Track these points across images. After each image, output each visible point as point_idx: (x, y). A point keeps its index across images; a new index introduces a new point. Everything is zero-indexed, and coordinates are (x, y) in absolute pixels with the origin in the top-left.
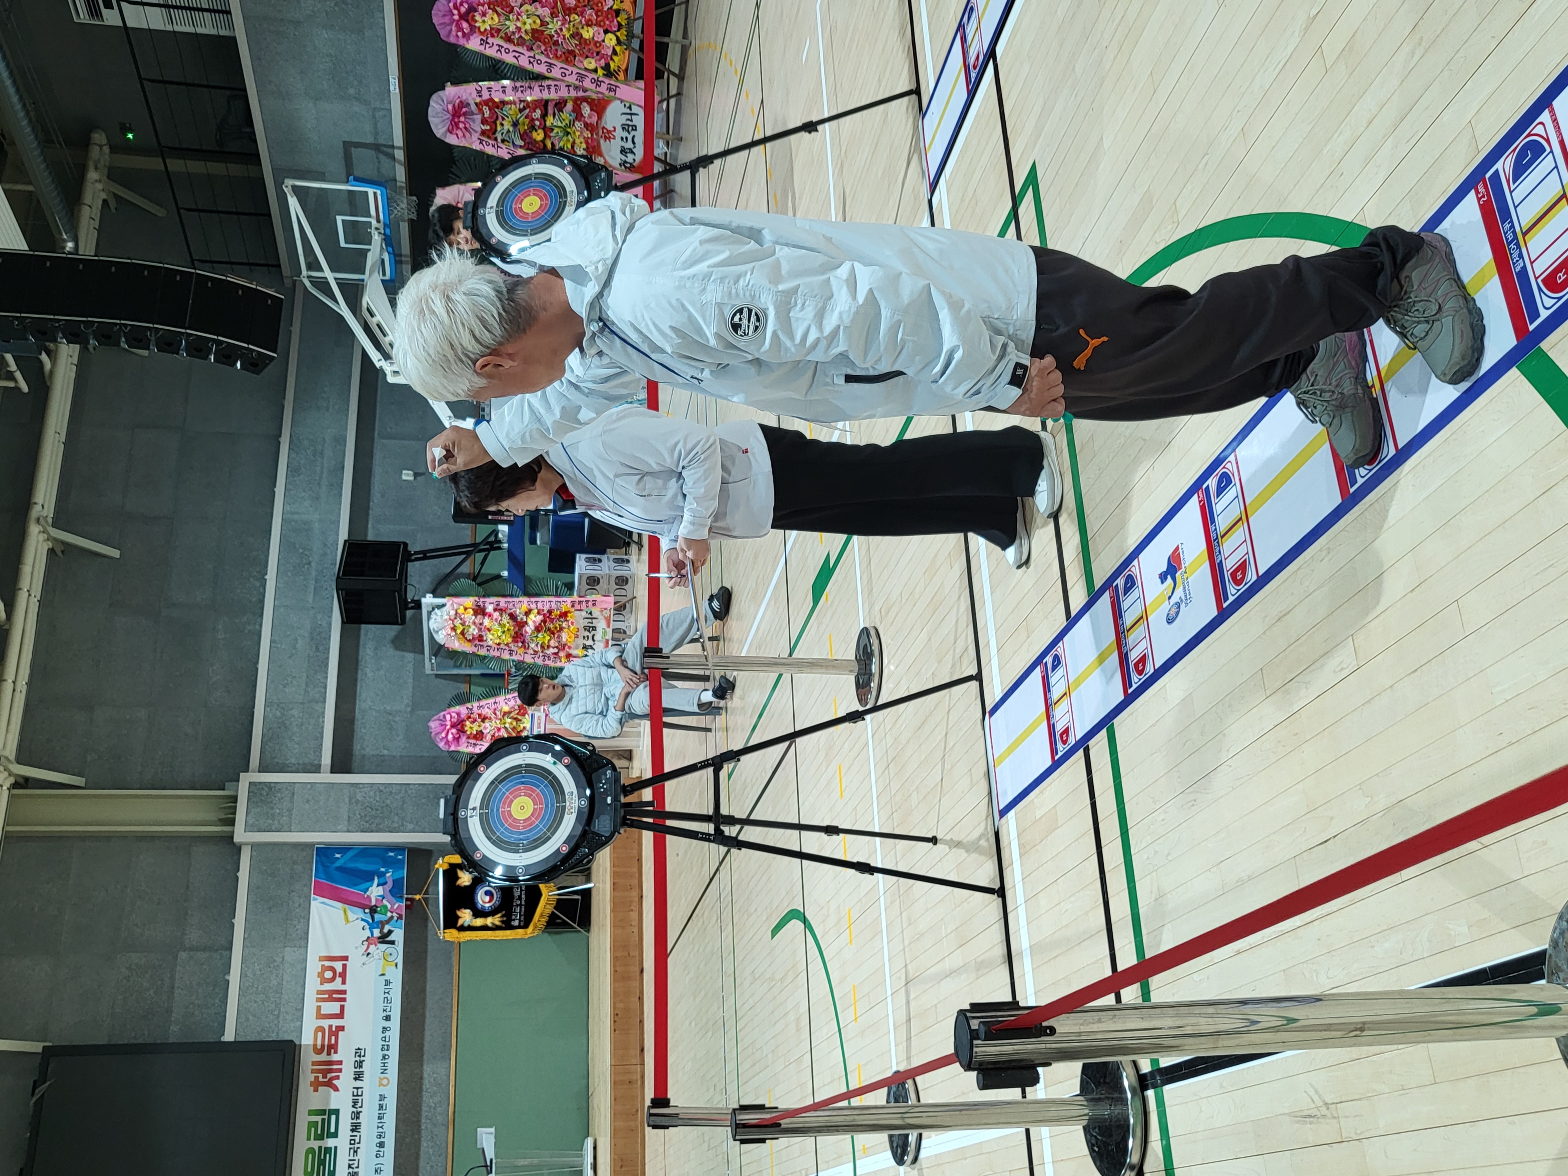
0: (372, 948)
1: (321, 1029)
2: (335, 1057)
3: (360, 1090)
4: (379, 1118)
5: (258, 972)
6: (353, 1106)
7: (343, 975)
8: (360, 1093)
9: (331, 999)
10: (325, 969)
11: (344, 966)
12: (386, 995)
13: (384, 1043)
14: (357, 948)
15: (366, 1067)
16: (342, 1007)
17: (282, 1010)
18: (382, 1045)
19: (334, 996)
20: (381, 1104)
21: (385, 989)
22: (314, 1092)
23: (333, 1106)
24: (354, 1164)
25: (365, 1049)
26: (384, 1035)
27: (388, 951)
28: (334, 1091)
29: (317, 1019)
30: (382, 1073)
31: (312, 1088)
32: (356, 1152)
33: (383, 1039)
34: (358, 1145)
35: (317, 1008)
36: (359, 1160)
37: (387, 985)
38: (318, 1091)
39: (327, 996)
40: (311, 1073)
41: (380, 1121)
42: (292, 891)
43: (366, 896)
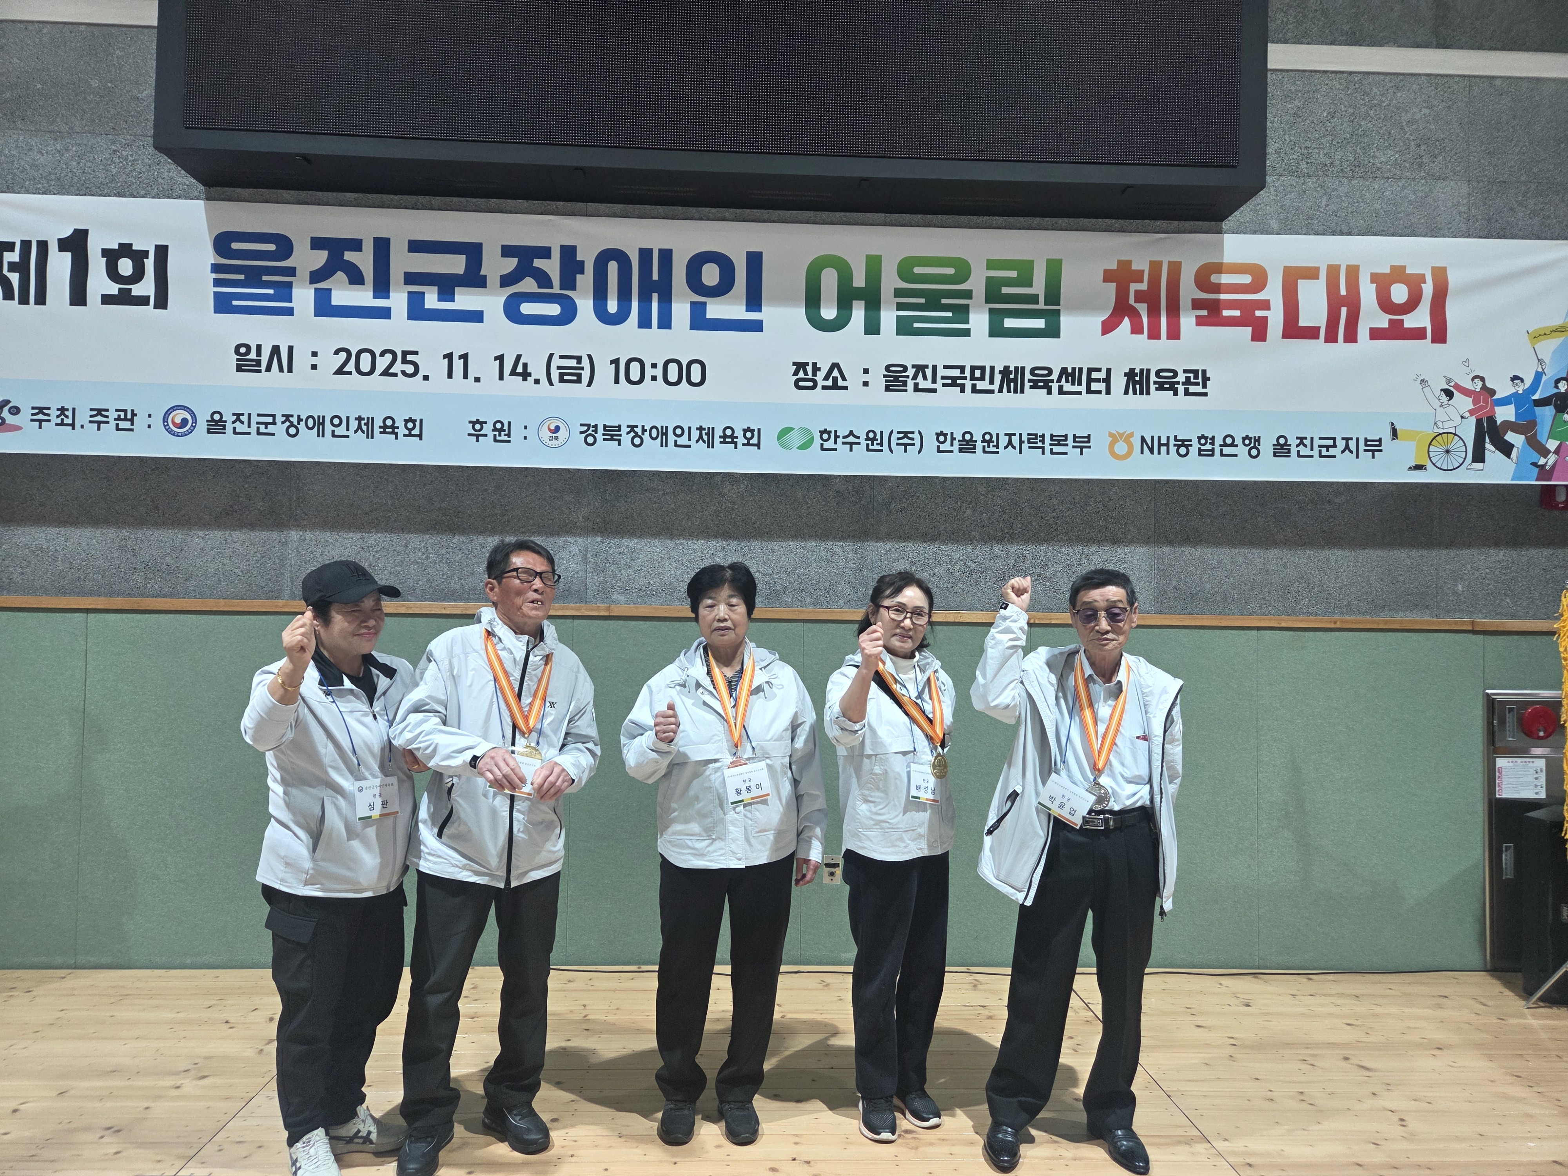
1: (1260, 281)
2: (1187, 321)
3: (1102, 386)
4: (1033, 437)
5: (1405, 118)
6: (1064, 371)
7: (1396, 332)
8: (1094, 386)
9: (1334, 303)
10: (1415, 285)
11: (1418, 334)
12: (1341, 444)
13: (1219, 441)
14: (1466, 363)
15: (1159, 398)
16: (1311, 333)
17: (1311, 183)
18: (1213, 437)
19: (1344, 310)
20: (1066, 440)
21: (1358, 439)
22: (1106, 271)
23: (1066, 321)
24: (925, 378)
25: (1205, 394)
26: (1239, 441)
27: (1456, 444)
28: (1103, 322)
29: (1286, 269)
30: (1143, 439)
31: (1114, 267)
32: (954, 384)
33: (1229, 441)
34: (968, 388)
35: (1319, 268)
36: (934, 391)
37: (1366, 445)
38: (1104, 281)
39: (1343, 292)
40: (1152, 263)
41: (1025, 438)
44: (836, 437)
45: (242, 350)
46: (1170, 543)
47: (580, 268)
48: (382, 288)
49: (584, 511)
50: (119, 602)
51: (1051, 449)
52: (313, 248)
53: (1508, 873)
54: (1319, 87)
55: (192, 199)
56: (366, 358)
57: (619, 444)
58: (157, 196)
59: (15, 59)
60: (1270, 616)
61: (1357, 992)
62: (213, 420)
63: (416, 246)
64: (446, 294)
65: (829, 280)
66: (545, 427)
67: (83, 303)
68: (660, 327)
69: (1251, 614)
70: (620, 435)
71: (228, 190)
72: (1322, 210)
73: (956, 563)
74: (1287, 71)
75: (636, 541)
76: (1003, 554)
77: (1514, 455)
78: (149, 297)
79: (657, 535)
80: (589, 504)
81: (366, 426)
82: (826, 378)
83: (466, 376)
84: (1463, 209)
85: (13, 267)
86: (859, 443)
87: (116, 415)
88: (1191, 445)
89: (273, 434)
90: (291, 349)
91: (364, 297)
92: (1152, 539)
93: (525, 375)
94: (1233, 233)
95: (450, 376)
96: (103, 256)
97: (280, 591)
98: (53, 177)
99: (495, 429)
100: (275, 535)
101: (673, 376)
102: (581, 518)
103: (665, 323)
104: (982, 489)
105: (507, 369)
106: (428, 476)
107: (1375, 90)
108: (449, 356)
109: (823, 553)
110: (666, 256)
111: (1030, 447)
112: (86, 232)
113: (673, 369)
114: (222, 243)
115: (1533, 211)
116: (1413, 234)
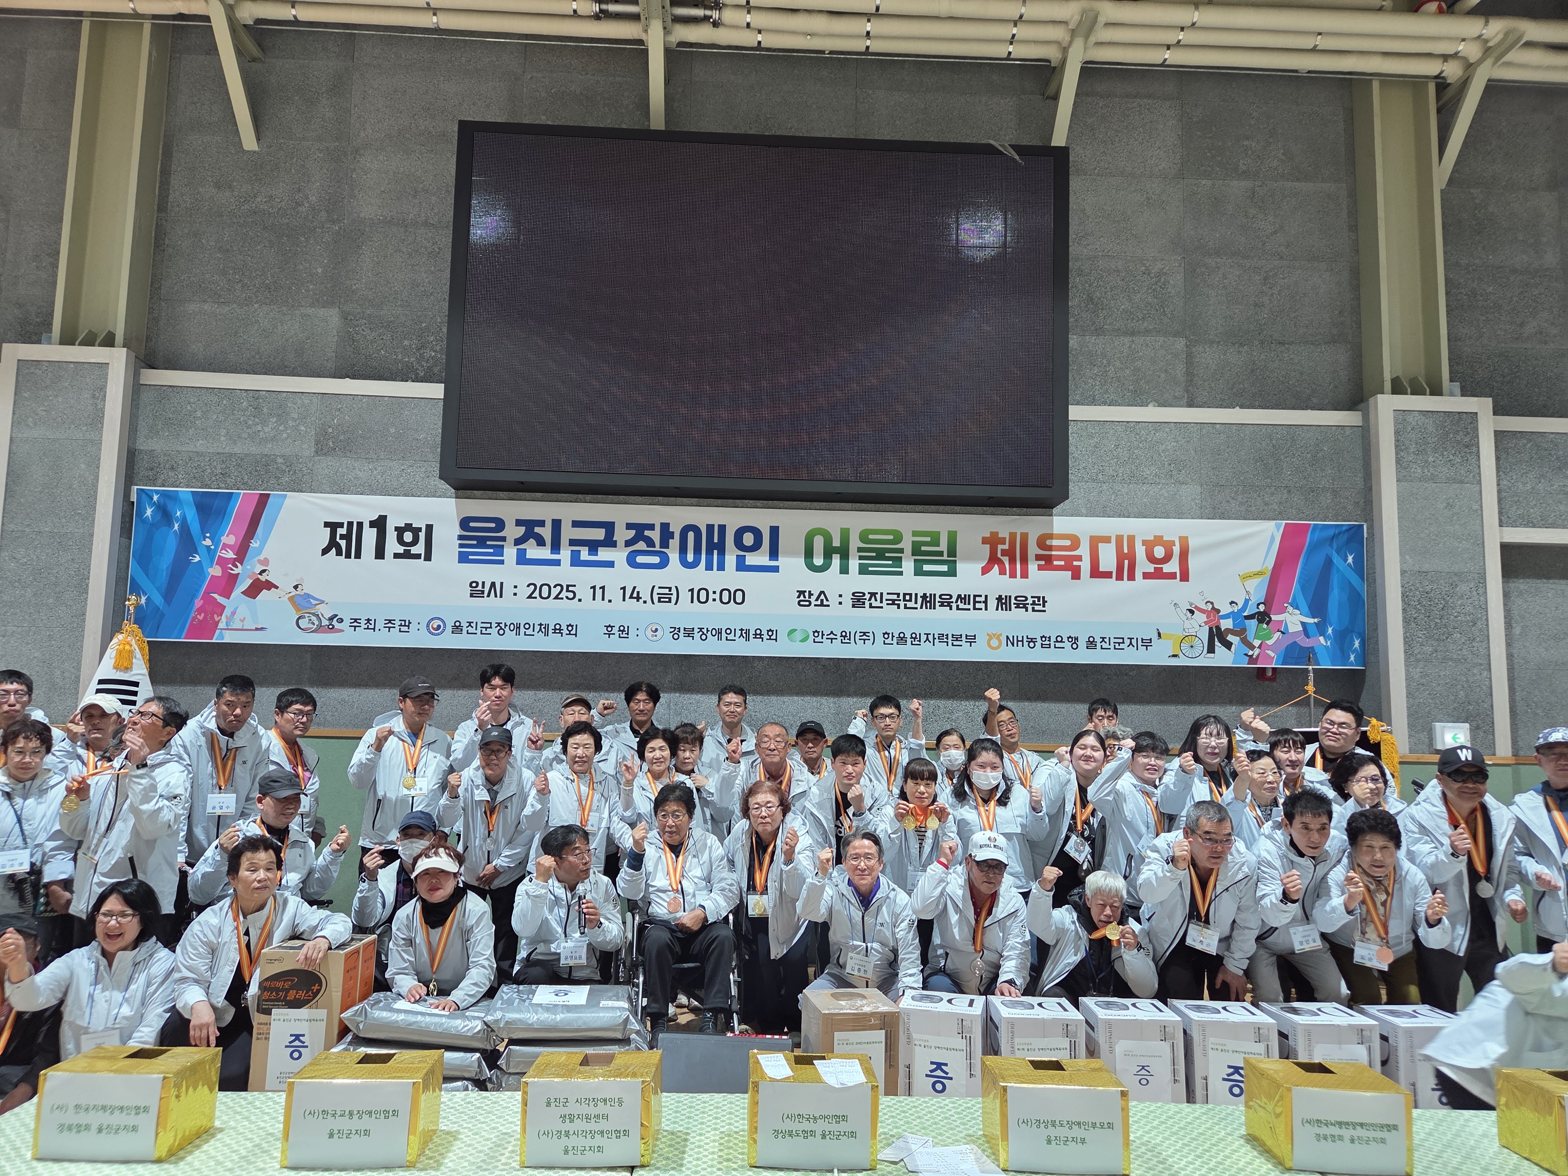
0: (1200, 618)
1: (1076, 543)
2: (1033, 567)
3: (982, 606)
4: (941, 636)
5: (1161, 448)
6: (959, 596)
7: (1158, 574)
8: (978, 606)
9: (1121, 557)
10: (1169, 546)
11: (1172, 576)
12: (1127, 642)
13: (1053, 639)
15: (1017, 613)
16: (1108, 575)
17: (1104, 487)
18: (1050, 637)
19: (1126, 562)
20: (961, 638)
21: (1137, 638)
22: (983, 538)
23: (959, 566)
24: (876, 600)
25: (1044, 611)
26: (1065, 639)
27: (1197, 642)
28: (982, 567)
29: (1091, 537)
30: (1008, 638)
31: (988, 535)
32: (893, 604)
33: (1059, 639)
34: (902, 606)
35: (1109, 537)
36: (882, 607)
37: (1142, 642)
38: (983, 543)
39: (1126, 551)
40: (1010, 533)
41: (936, 636)
42: (1289, 491)
43: (1286, 605)
44: (823, 635)
45: (473, 584)
46: (1029, 699)
47: (671, 535)
48: (556, 547)
51: (953, 643)
52: (516, 525)
55: (448, 498)
56: (545, 589)
57: (693, 639)
58: (427, 496)
59: (347, 417)
62: (455, 626)
63: (576, 524)
64: (593, 551)
65: (819, 543)
66: (649, 629)
67: (383, 557)
68: (718, 569)
70: (694, 634)
71: (469, 493)
72: (1112, 503)
77: (1233, 648)
78: (420, 554)
80: (673, 674)
81: (544, 629)
82: (817, 600)
83: (603, 599)
84: (1197, 502)
85: (342, 537)
86: (837, 639)
87: (399, 623)
88: (1037, 642)
89: (490, 634)
90: (502, 584)
91: (545, 553)
92: (1019, 697)
93: (638, 598)
94: (1060, 516)
95: (594, 599)
96: (395, 531)
98: (367, 485)
99: (620, 630)
101: (725, 598)
103: (721, 567)
104: (912, 666)
105: (628, 595)
107: (1143, 432)
108: (594, 588)
110: (722, 528)
111: (939, 642)
112: (386, 516)
113: (726, 593)
114: (465, 523)
115: (1241, 503)
116: (1168, 517)
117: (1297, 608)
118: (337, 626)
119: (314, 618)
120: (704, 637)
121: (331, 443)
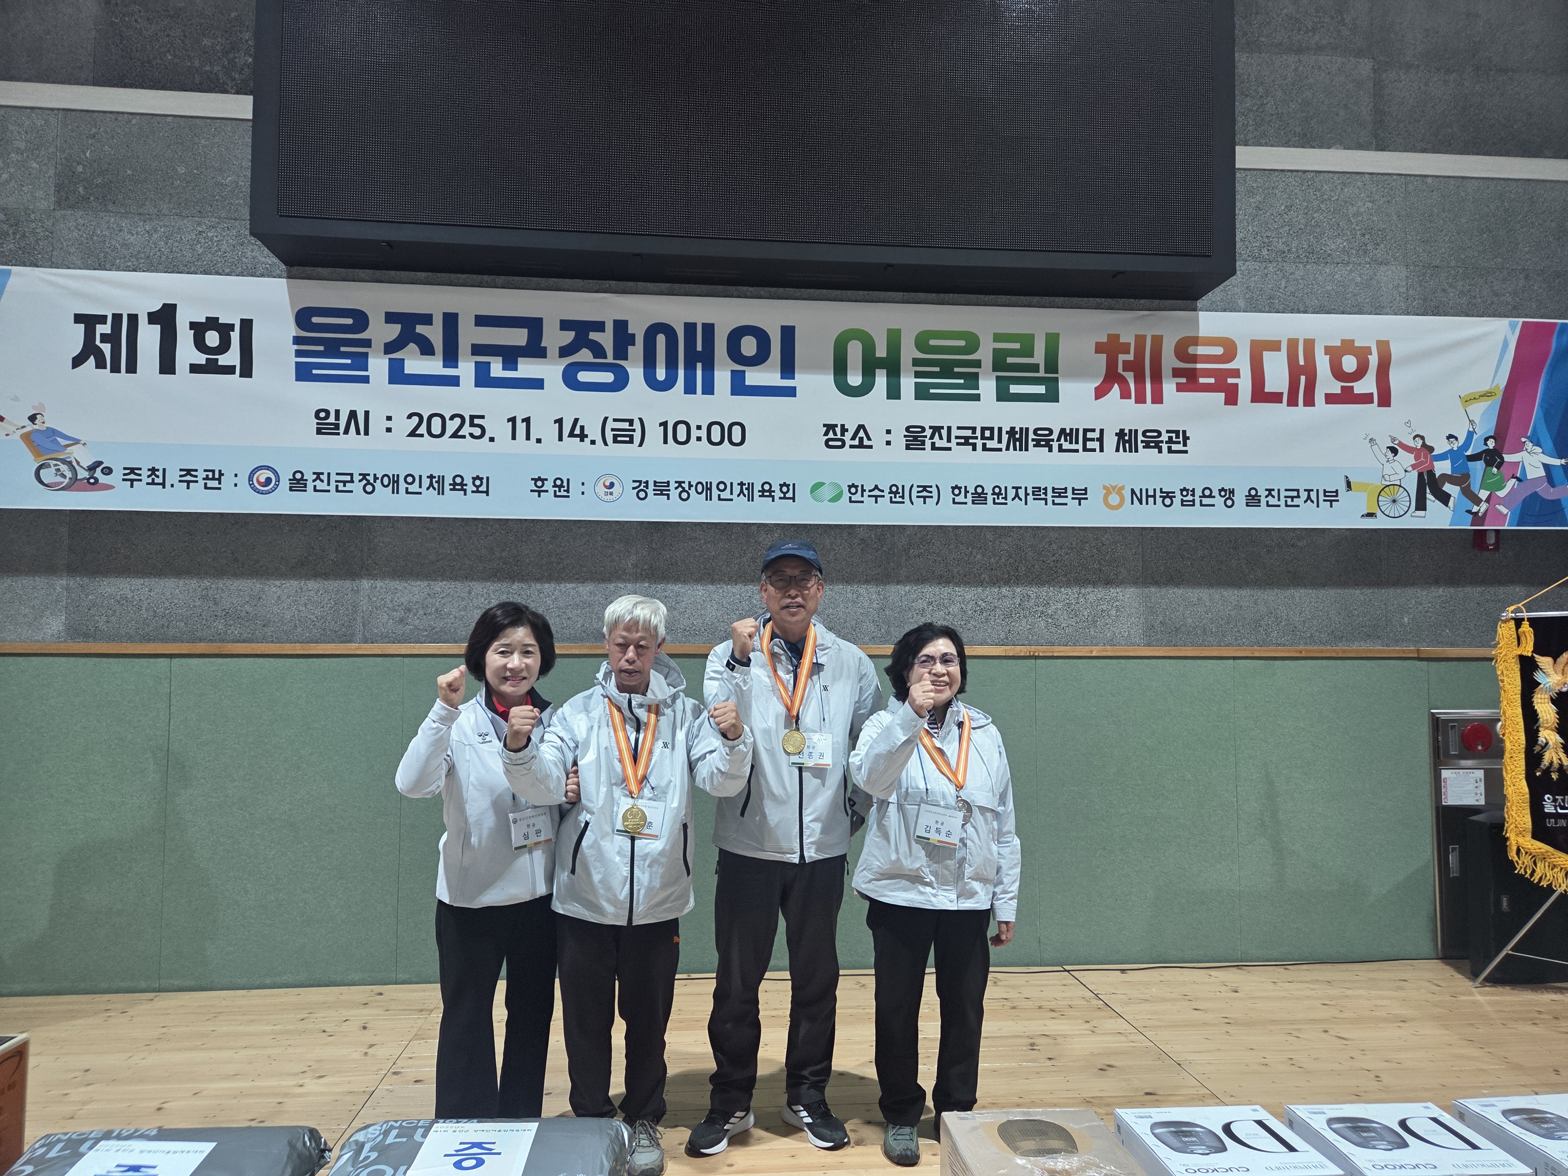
0: (1406, 459)
1: (1230, 353)
2: (1169, 387)
3: (1096, 445)
4: (1037, 490)
5: (1352, 210)
6: (1063, 431)
7: (1347, 397)
8: (1090, 445)
9: (1295, 372)
10: (1362, 355)
11: (1366, 399)
12: (1304, 495)
13: (1198, 493)
14: (1408, 423)
15: (1146, 456)
16: (1276, 398)
17: (1271, 268)
18: (1194, 489)
19: (1303, 378)
20: (1066, 492)
21: (1318, 491)
22: (1097, 343)
23: (1064, 387)
24: (941, 438)
25: (1186, 452)
26: (1215, 493)
27: (1401, 495)
28: (1096, 388)
29: (1253, 343)
30: (1133, 491)
31: (1104, 339)
32: (966, 443)
33: (1207, 492)
34: (979, 447)
35: (1280, 341)
36: (949, 449)
37: (1325, 496)
38: (1096, 352)
39: (1302, 362)
40: (1137, 337)
41: (1030, 491)
42: (1527, 277)
43: (1523, 440)
44: (863, 491)
45: (321, 414)
46: (1157, 583)
47: (631, 340)
48: (451, 358)
49: (633, 558)
50: (201, 648)
51: (1053, 501)
52: (387, 322)
53: (1454, 873)
54: (1277, 184)
55: (274, 277)
56: (436, 423)
57: (668, 499)
58: (241, 274)
59: (107, 147)
60: (1244, 647)
61: (1328, 979)
62: (295, 478)
63: (482, 321)
64: (510, 363)
65: (855, 351)
66: (602, 482)
67: (172, 371)
68: (704, 392)
69: (1227, 645)
70: (669, 490)
71: (309, 270)
72: (1281, 291)
73: (968, 602)
74: (1250, 170)
75: (680, 586)
76: (1010, 594)
77: (1451, 503)
78: (235, 366)
79: (699, 580)
80: (637, 553)
81: (436, 483)
82: (853, 438)
83: (528, 438)
84: (1402, 290)
85: (104, 338)
86: (883, 496)
87: (204, 475)
88: (1175, 497)
89: (351, 492)
90: (367, 413)
91: (434, 366)
92: (1140, 580)
93: (582, 436)
94: (1207, 311)
95: (514, 437)
96: (191, 329)
97: (353, 635)
98: (143, 255)
99: (555, 486)
100: (348, 584)
101: (716, 438)
102: (630, 565)
103: (709, 389)
104: (989, 536)
105: (566, 432)
106: (489, 528)
107: (1326, 187)
108: (513, 420)
109: (849, 595)
110: (709, 329)
111: (1034, 499)
112: (174, 306)
113: (716, 430)
114: (303, 317)
115: (1461, 292)
116: (1360, 312)
117: (1538, 444)
118: (103, 479)
119: (64, 468)
120: (684, 495)
121: (81, 190)
